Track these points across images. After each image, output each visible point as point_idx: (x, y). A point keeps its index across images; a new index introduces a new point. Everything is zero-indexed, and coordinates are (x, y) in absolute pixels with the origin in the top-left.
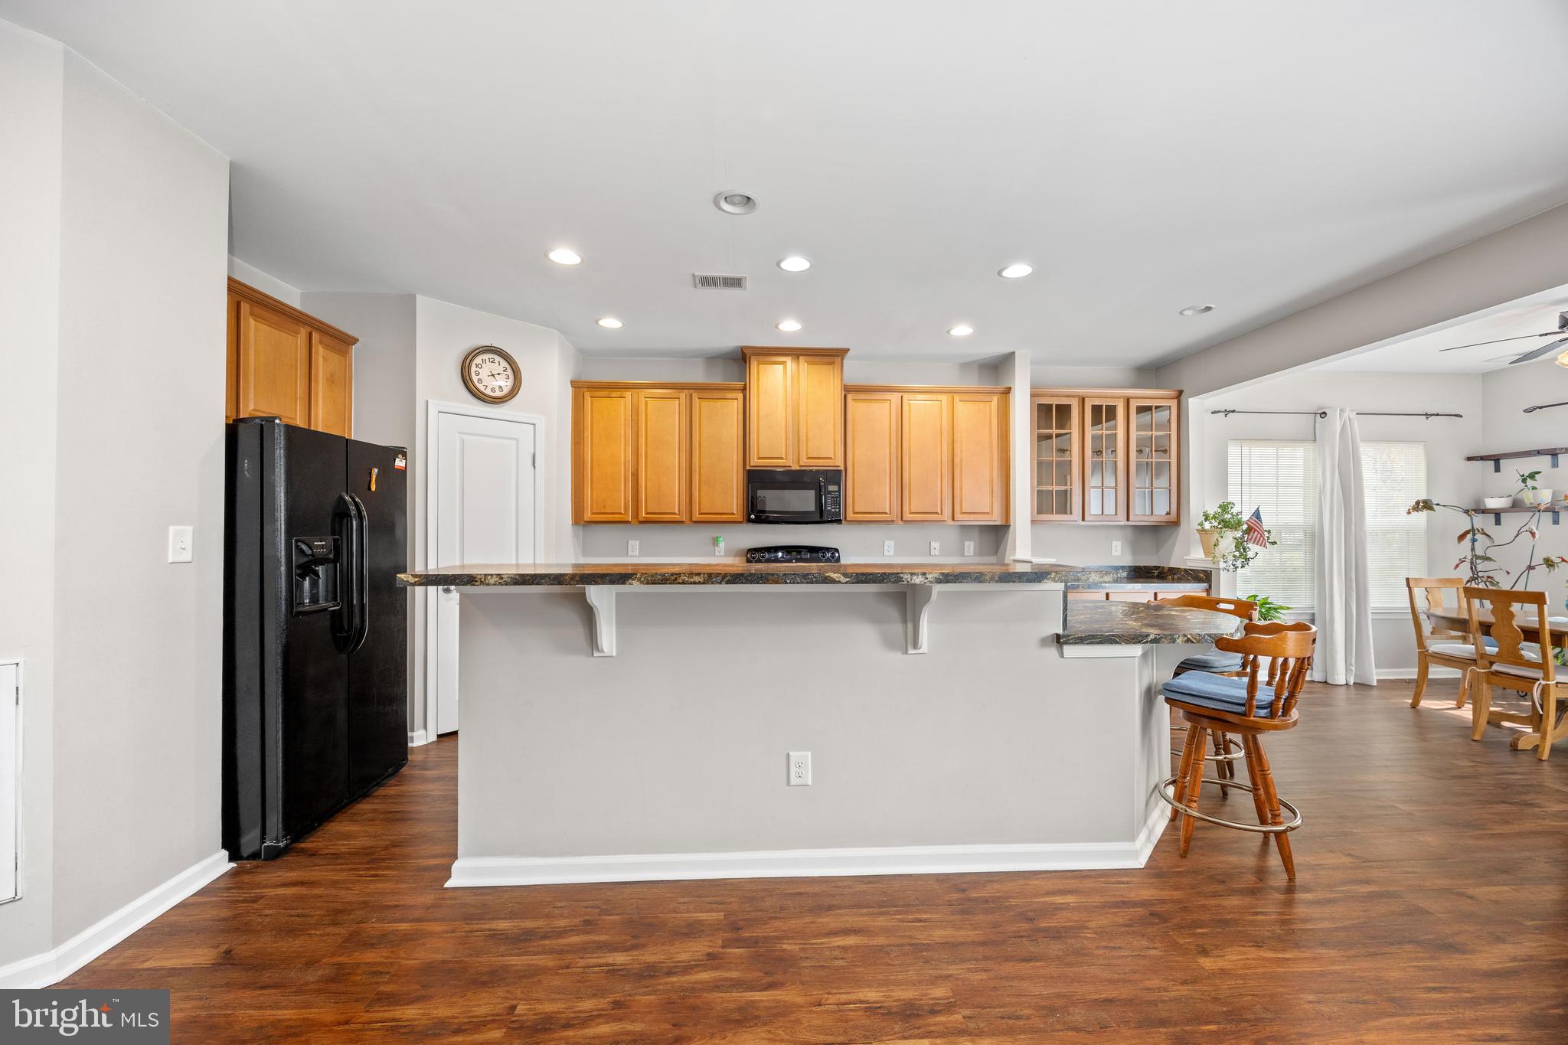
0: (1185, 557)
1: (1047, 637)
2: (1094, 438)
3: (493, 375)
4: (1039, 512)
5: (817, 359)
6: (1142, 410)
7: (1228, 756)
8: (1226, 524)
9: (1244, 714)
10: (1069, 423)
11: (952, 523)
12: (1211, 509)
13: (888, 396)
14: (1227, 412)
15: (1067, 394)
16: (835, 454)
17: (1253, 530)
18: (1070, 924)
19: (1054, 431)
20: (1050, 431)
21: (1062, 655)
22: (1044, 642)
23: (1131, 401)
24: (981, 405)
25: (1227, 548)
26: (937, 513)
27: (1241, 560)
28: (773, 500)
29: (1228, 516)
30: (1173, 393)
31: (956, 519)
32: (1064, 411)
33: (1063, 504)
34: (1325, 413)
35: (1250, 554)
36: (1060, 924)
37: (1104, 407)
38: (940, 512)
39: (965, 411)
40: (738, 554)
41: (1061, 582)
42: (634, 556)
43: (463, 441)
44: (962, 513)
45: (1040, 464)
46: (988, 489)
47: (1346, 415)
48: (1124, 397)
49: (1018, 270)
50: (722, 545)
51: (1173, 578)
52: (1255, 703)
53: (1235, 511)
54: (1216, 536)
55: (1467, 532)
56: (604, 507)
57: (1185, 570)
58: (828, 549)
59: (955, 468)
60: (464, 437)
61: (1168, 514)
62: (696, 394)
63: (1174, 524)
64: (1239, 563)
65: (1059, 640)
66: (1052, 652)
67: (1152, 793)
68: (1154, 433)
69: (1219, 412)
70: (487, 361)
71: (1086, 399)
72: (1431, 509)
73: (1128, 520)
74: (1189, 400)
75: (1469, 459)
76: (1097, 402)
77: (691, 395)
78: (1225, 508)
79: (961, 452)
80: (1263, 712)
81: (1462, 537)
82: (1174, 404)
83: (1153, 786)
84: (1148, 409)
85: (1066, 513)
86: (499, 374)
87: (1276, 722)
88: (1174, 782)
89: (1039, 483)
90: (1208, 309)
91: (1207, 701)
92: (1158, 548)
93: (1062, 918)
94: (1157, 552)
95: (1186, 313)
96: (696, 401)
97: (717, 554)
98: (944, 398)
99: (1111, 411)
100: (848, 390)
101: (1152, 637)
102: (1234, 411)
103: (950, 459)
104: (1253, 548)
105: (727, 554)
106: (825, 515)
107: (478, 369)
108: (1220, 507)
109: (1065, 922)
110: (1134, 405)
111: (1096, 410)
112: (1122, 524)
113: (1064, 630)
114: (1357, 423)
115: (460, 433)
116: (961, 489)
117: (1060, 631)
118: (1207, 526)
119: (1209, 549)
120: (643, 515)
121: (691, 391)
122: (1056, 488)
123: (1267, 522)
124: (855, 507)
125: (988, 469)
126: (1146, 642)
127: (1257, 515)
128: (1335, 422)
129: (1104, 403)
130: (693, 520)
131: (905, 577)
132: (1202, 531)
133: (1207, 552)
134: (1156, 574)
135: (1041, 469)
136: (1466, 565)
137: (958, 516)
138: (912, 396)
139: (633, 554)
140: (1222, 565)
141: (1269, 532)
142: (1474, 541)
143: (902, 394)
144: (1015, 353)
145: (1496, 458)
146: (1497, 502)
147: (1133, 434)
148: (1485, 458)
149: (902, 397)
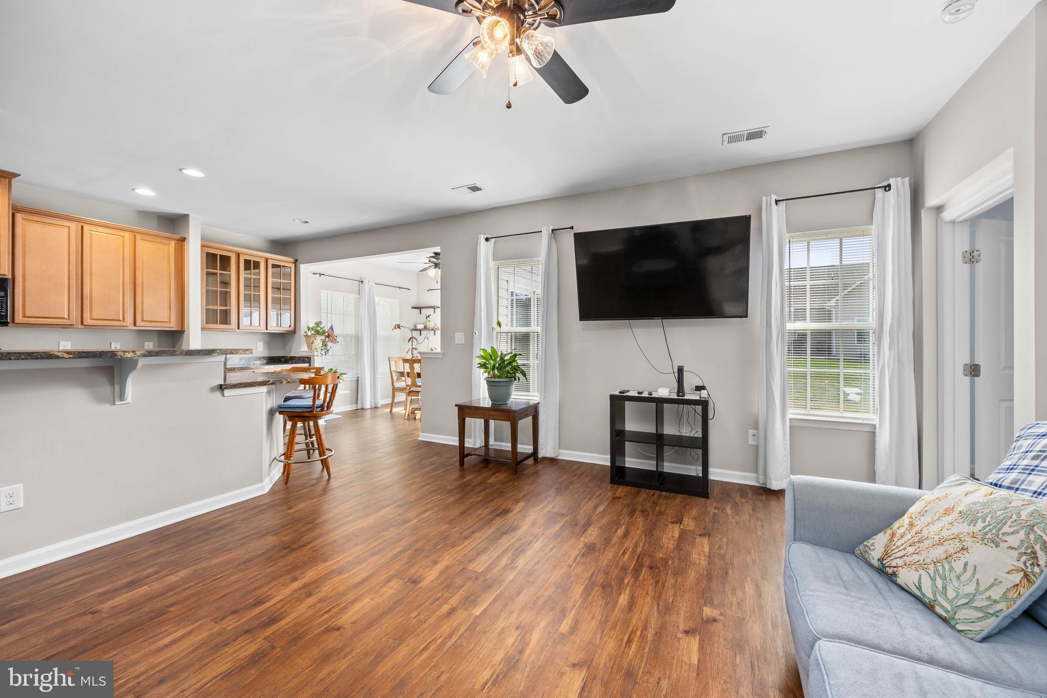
0: (299, 350)
1: (215, 387)
2: (245, 279)
4: (207, 323)
6: (274, 266)
7: (311, 440)
8: (317, 333)
9: (311, 412)
10: (229, 268)
11: (134, 328)
12: (312, 325)
13: (67, 223)
14: (321, 274)
15: (227, 249)
17: (329, 336)
19: (219, 272)
20: (216, 271)
21: (223, 395)
22: (213, 389)
23: (269, 261)
24: (161, 246)
25: (318, 345)
26: (120, 320)
27: (324, 351)
29: (319, 329)
30: (292, 260)
31: (137, 325)
32: (225, 260)
33: (225, 318)
34: (363, 281)
35: (329, 348)
37: (252, 262)
38: (121, 319)
39: (146, 248)
41: (223, 354)
44: (143, 321)
45: (207, 291)
46: (167, 305)
47: (370, 284)
48: (265, 257)
49: (193, 172)
51: (292, 362)
52: (315, 406)
53: (322, 326)
54: (313, 338)
55: (411, 338)
57: (299, 357)
59: (137, 288)
61: (290, 326)
63: (292, 333)
64: (323, 352)
65: (221, 388)
66: (218, 394)
67: (272, 462)
68: (282, 281)
69: (316, 274)
71: (241, 255)
72: (400, 328)
73: (267, 329)
74: (301, 265)
75: (413, 308)
76: (248, 258)
78: (318, 324)
79: (143, 276)
80: (319, 409)
81: (409, 340)
82: (293, 266)
83: (273, 458)
84: (279, 266)
85: (227, 324)
87: (324, 412)
88: (284, 454)
89: (207, 304)
90: (307, 222)
91: (297, 409)
92: (284, 346)
94: (284, 348)
95: (296, 221)
98: (127, 235)
99: (257, 265)
100: (16, 209)
101: (271, 382)
102: (323, 274)
103: (132, 280)
104: (329, 344)
108: (315, 324)
110: (270, 263)
111: (247, 262)
112: (263, 331)
113: (224, 382)
114: (376, 288)
116: (142, 303)
117: (223, 383)
118: (309, 333)
119: (310, 345)
122: (219, 308)
123: (336, 332)
124: (26, 313)
125: (167, 292)
126: (268, 385)
127: (332, 328)
128: (366, 286)
129: (252, 259)
131: (119, 353)
132: (307, 336)
133: (310, 347)
134: (283, 361)
135: (209, 296)
136: (410, 352)
137: (139, 322)
138: (93, 228)
140: (315, 353)
141: (337, 337)
142: (412, 342)
143: (82, 224)
144: (188, 215)
145: (420, 308)
146: (420, 327)
147: (270, 280)
148: (416, 308)
149: (82, 227)
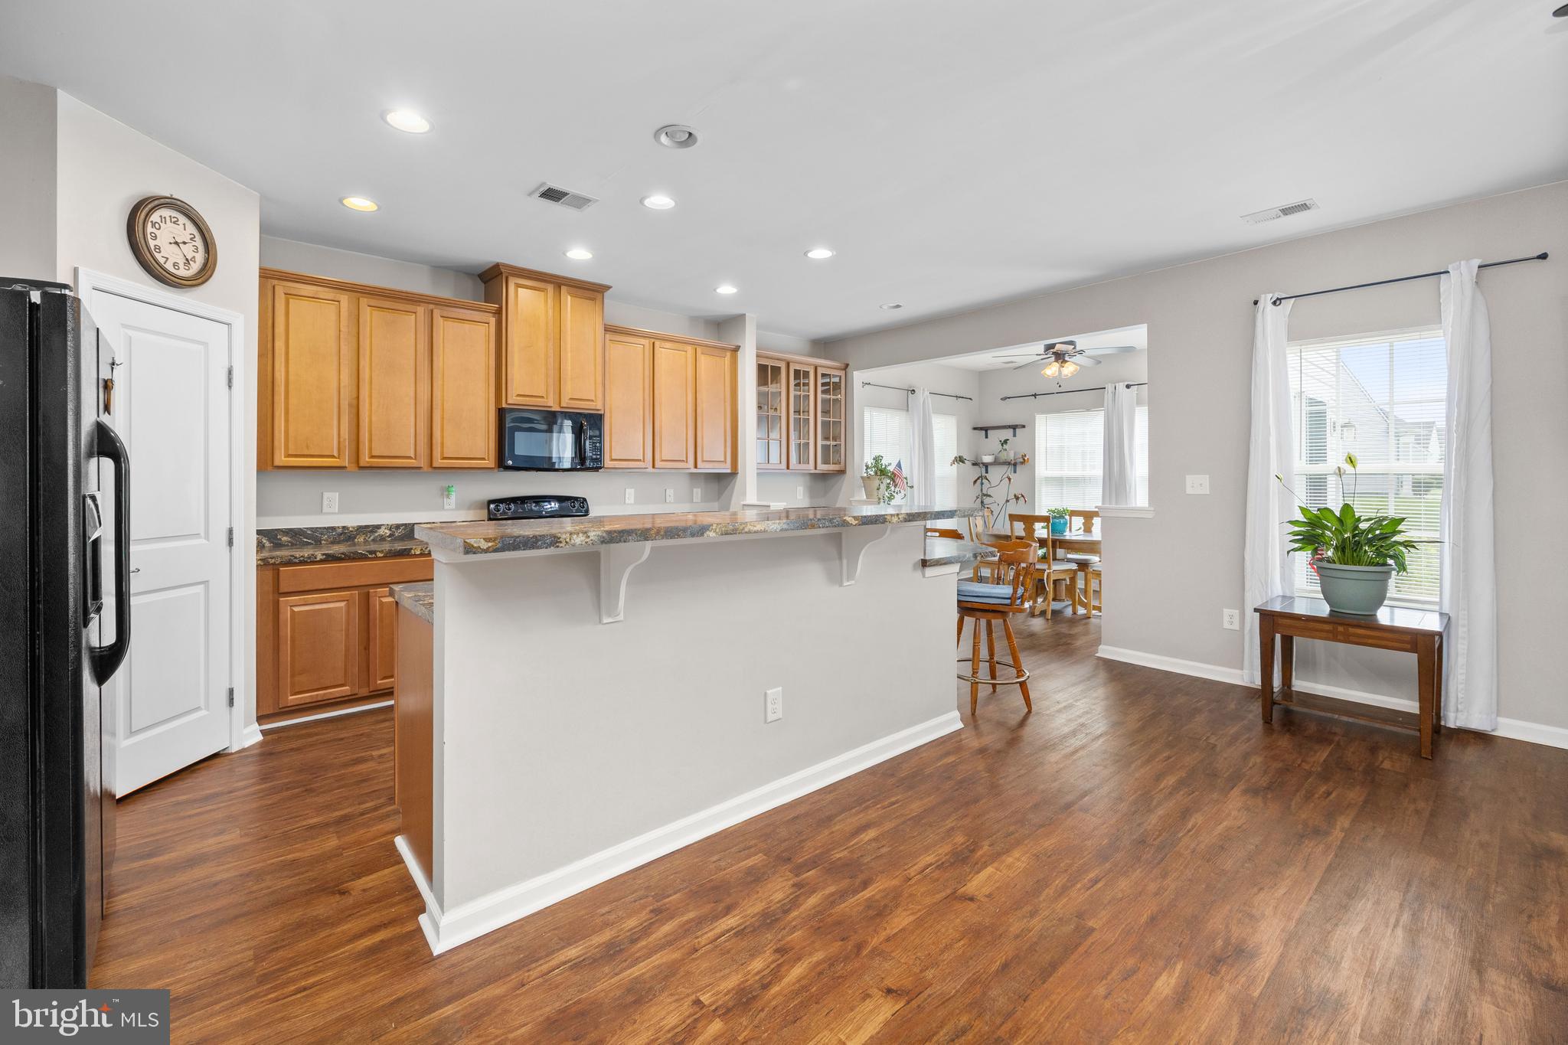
0: (851, 499)
2: (795, 396)
3: (176, 243)
5: (580, 292)
6: (824, 375)
8: (882, 472)
10: (779, 383)
11: (694, 470)
12: (869, 461)
13: (642, 340)
15: (776, 357)
16: (596, 396)
17: (895, 477)
18: (817, 852)
19: (770, 389)
20: (767, 389)
21: (924, 576)
23: (819, 369)
24: (718, 358)
27: (889, 501)
28: (524, 445)
29: (880, 467)
30: (843, 366)
31: (697, 467)
32: (776, 370)
34: (914, 390)
35: (896, 496)
36: (811, 855)
37: (802, 372)
38: (683, 459)
39: (706, 363)
40: (478, 505)
42: (333, 513)
43: (130, 341)
44: (703, 461)
45: (758, 418)
46: (723, 439)
47: (925, 393)
48: (813, 364)
50: (453, 496)
53: (884, 462)
54: (878, 482)
55: (978, 478)
56: (308, 447)
58: (576, 499)
60: (130, 332)
62: (439, 311)
63: (841, 473)
68: (832, 397)
69: (871, 384)
70: (168, 219)
71: (789, 363)
72: (963, 462)
73: (815, 469)
74: (854, 372)
75: (975, 429)
76: (795, 367)
77: (432, 311)
78: (878, 460)
79: (702, 402)
81: (975, 482)
82: (843, 374)
84: (827, 375)
86: (185, 243)
90: (898, 306)
92: (826, 492)
93: (810, 849)
96: (439, 321)
97: (446, 507)
98: (689, 348)
99: (806, 374)
100: (609, 329)
102: (868, 384)
103: (694, 408)
104: (895, 490)
105: (459, 507)
106: (586, 461)
107: (154, 230)
108: (874, 459)
109: (814, 852)
110: (820, 371)
111: (797, 372)
112: (812, 472)
114: (929, 399)
115: (125, 326)
116: (702, 438)
117: (924, 557)
118: (872, 474)
119: (872, 492)
120: (365, 459)
121: (431, 306)
124: (613, 454)
125: (722, 421)
127: (899, 465)
128: (919, 397)
129: (800, 368)
130: (434, 466)
132: (867, 478)
133: (869, 494)
135: (761, 423)
136: (979, 501)
137: (700, 464)
138: (662, 344)
139: (330, 510)
141: (906, 478)
142: (982, 484)
143: (653, 340)
144: (745, 315)
145: (986, 429)
146: (987, 459)
147: (820, 396)
148: (981, 429)
149: (654, 343)
